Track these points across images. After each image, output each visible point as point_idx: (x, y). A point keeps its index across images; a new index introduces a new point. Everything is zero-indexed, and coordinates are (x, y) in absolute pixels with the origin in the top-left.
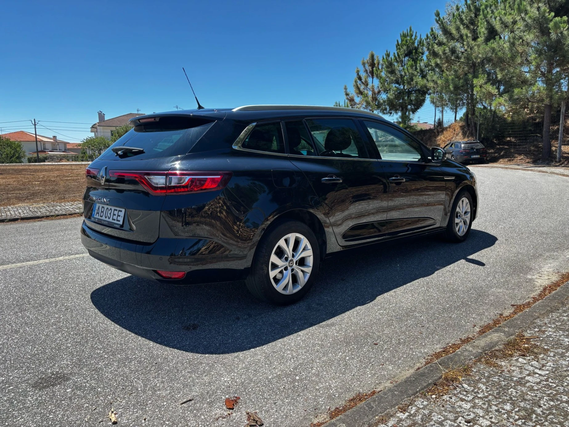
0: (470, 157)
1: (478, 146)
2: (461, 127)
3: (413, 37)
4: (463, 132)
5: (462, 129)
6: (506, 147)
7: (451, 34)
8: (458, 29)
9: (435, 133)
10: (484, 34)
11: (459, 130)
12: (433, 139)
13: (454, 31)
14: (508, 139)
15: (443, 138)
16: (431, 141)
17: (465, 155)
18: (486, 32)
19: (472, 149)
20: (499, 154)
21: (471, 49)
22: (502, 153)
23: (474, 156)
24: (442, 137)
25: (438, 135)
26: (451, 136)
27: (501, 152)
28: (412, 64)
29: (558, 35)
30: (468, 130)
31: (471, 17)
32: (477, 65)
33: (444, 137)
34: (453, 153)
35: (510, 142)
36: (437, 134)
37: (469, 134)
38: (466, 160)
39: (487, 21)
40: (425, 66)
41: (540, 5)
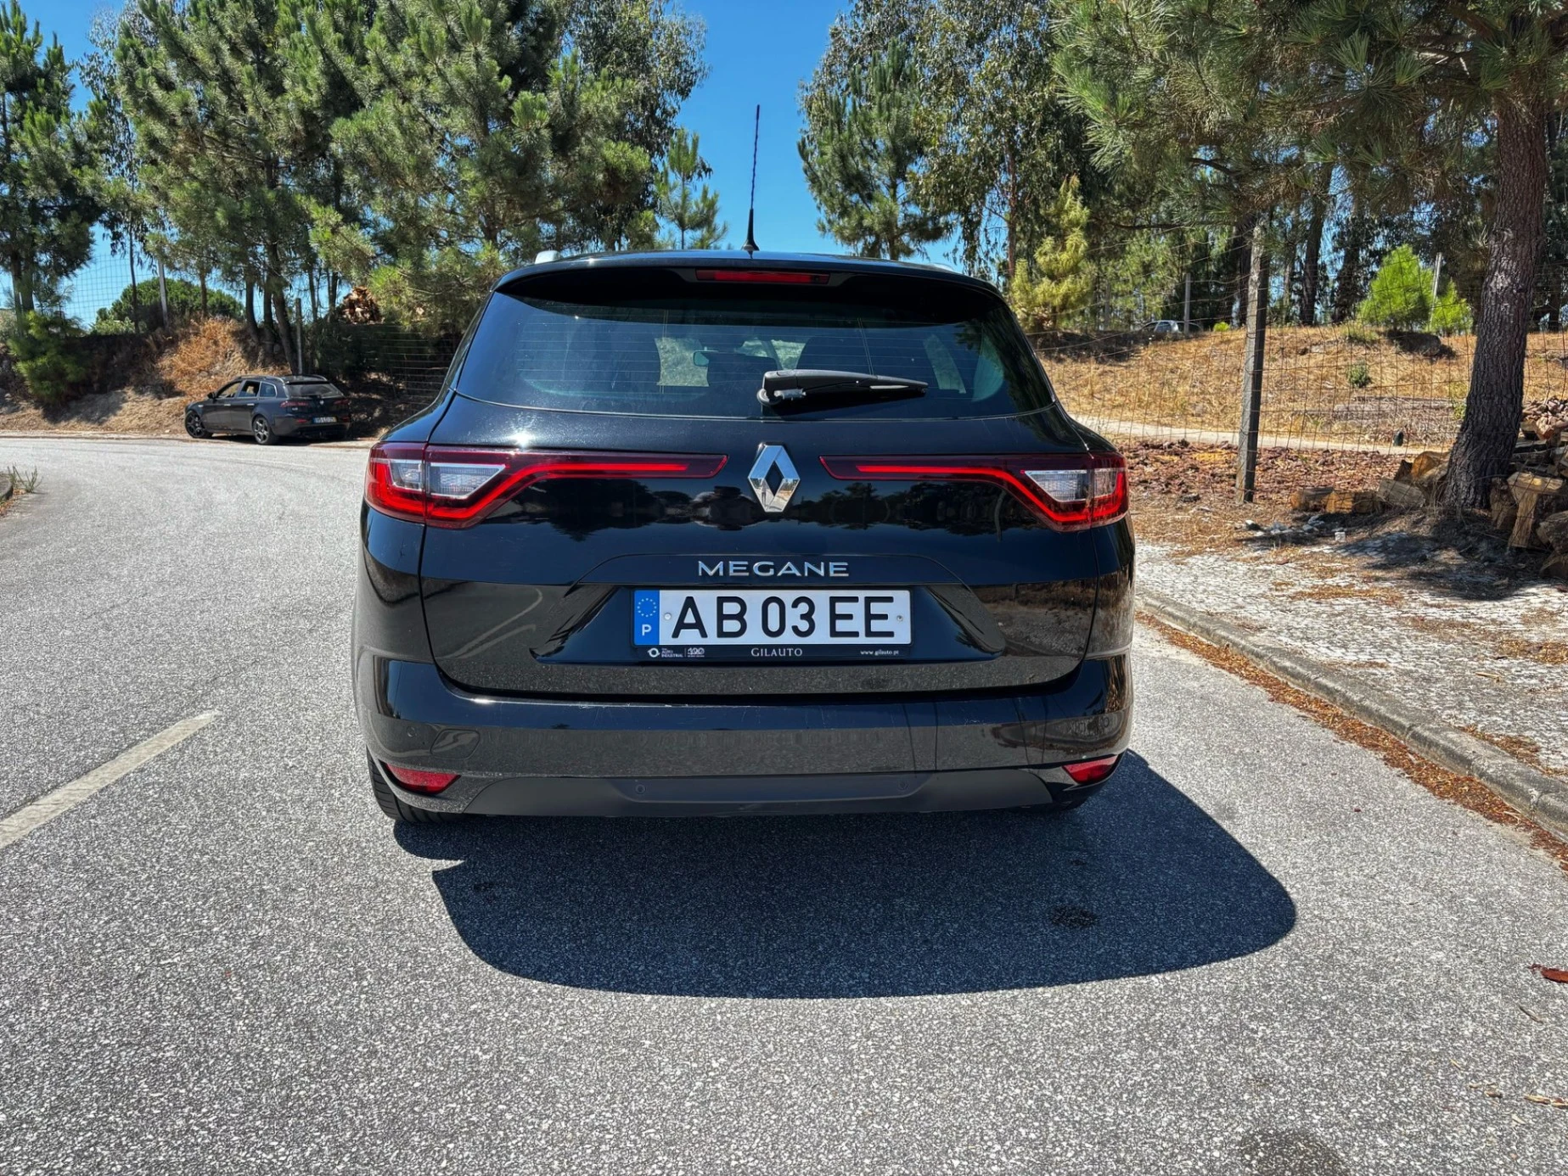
0: (313, 422)
1: (327, 391)
2: (234, 334)
3: (29, 35)
4: (245, 350)
5: (240, 341)
6: (374, 396)
7: (192, 60)
8: (215, 51)
9: (147, 346)
10: (319, 87)
11: (230, 341)
12: (147, 364)
13: (200, 52)
14: (373, 376)
15: (183, 365)
16: (140, 372)
17: (297, 415)
18: (322, 81)
19: (315, 399)
20: (370, 414)
21: (265, 117)
22: (377, 414)
23: (323, 420)
24: (176, 358)
25: (161, 354)
26: (209, 360)
27: (374, 409)
28: (48, 122)
29: (531, 135)
30: (260, 344)
31: (249, 25)
32: (282, 165)
33: (183, 360)
34: (258, 410)
35: (376, 382)
36: (155, 349)
37: (266, 354)
38: (301, 430)
39: (323, 51)
40: (90, 138)
41: (480, 48)
